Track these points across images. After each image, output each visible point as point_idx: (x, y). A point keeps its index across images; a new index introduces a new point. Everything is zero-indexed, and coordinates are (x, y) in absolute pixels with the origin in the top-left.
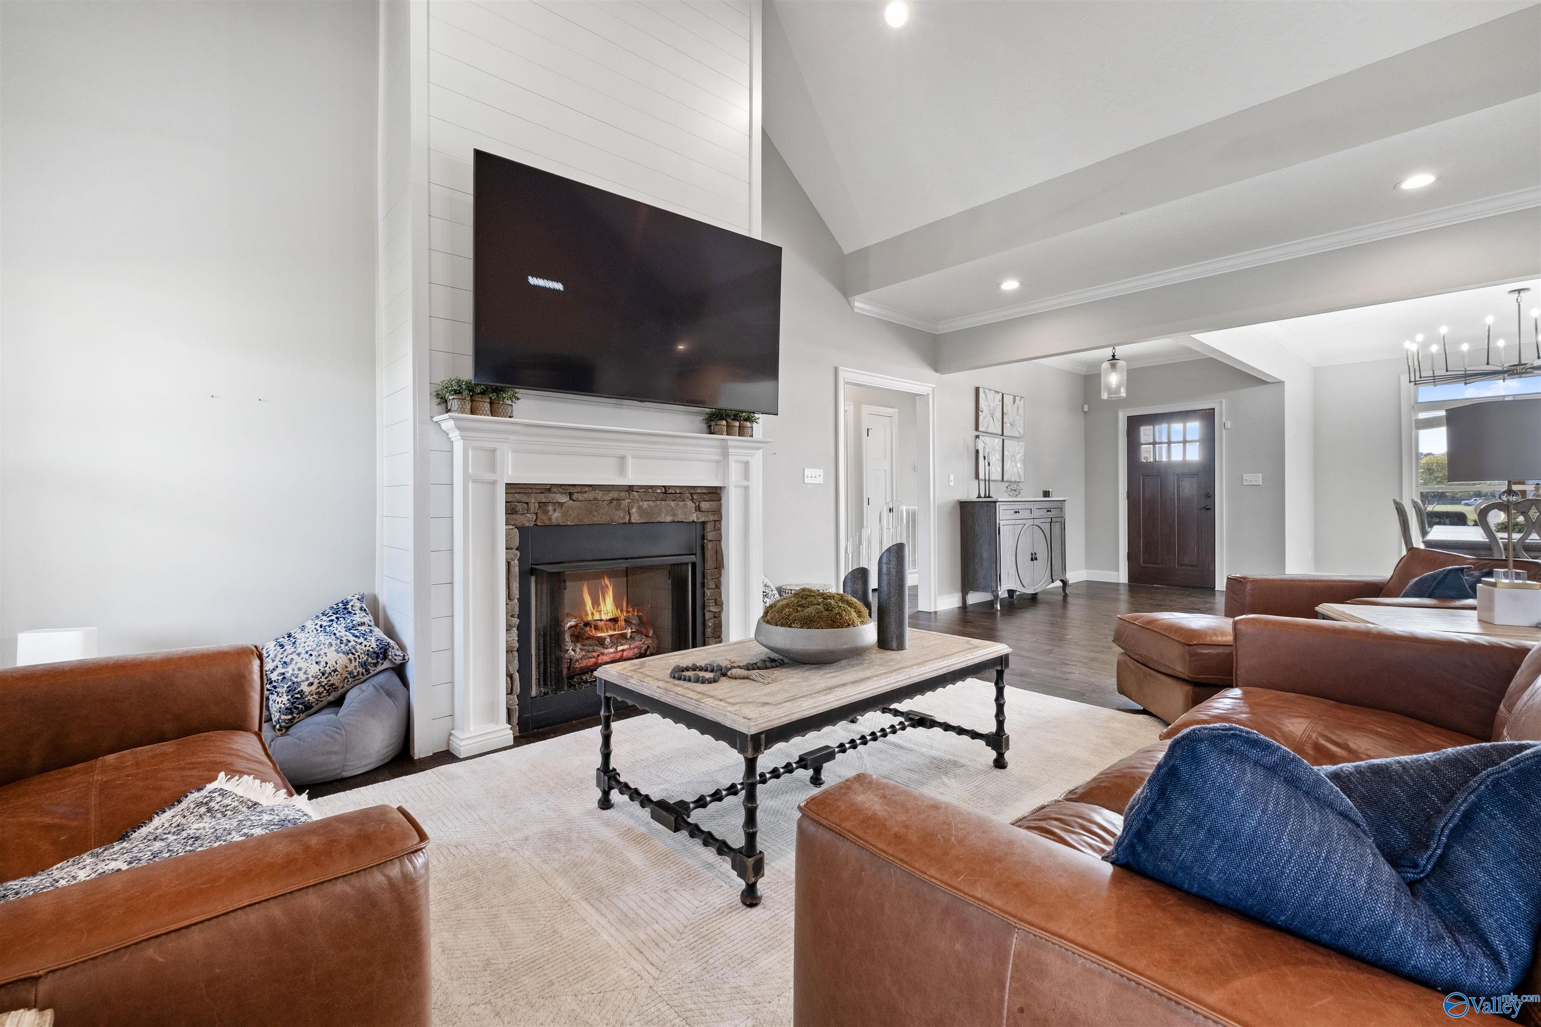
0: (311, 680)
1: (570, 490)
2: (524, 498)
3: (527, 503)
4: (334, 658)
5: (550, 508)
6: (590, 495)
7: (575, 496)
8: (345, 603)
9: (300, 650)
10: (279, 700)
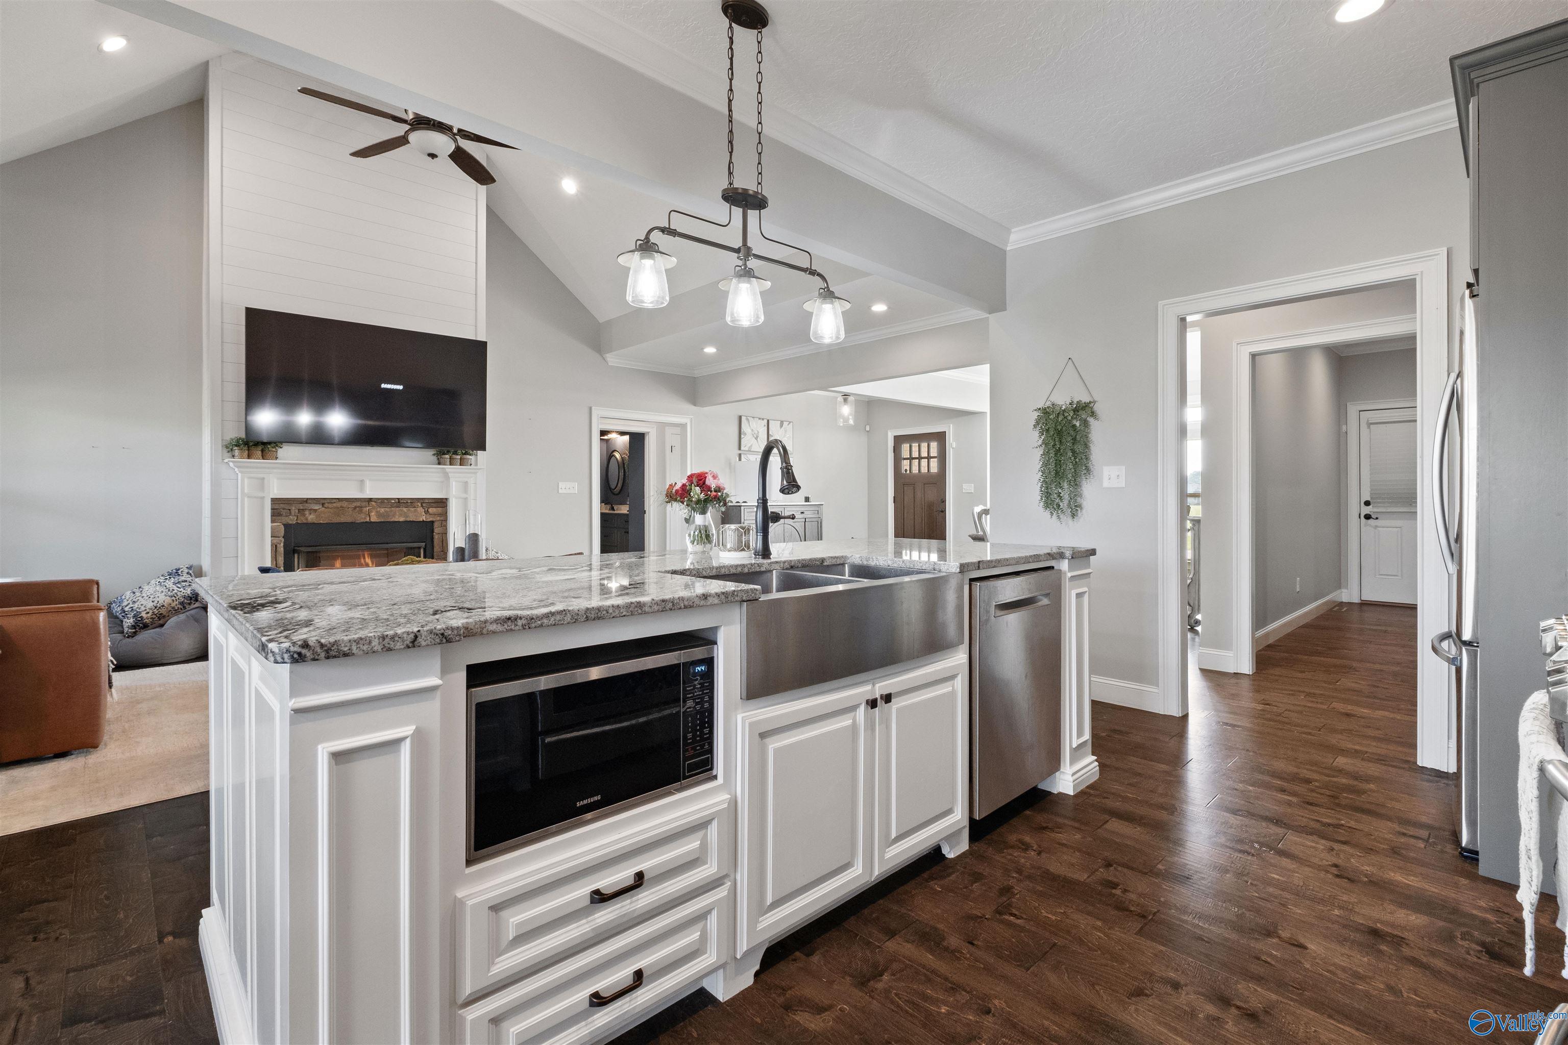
0: (148, 610)
1: (322, 502)
2: (287, 507)
3: (290, 510)
4: (163, 599)
5: (307, 513)
6: (339, 504)
7: (326, 505)
8: (178, 570)
9: (143, 595)
10: (128, 621)
